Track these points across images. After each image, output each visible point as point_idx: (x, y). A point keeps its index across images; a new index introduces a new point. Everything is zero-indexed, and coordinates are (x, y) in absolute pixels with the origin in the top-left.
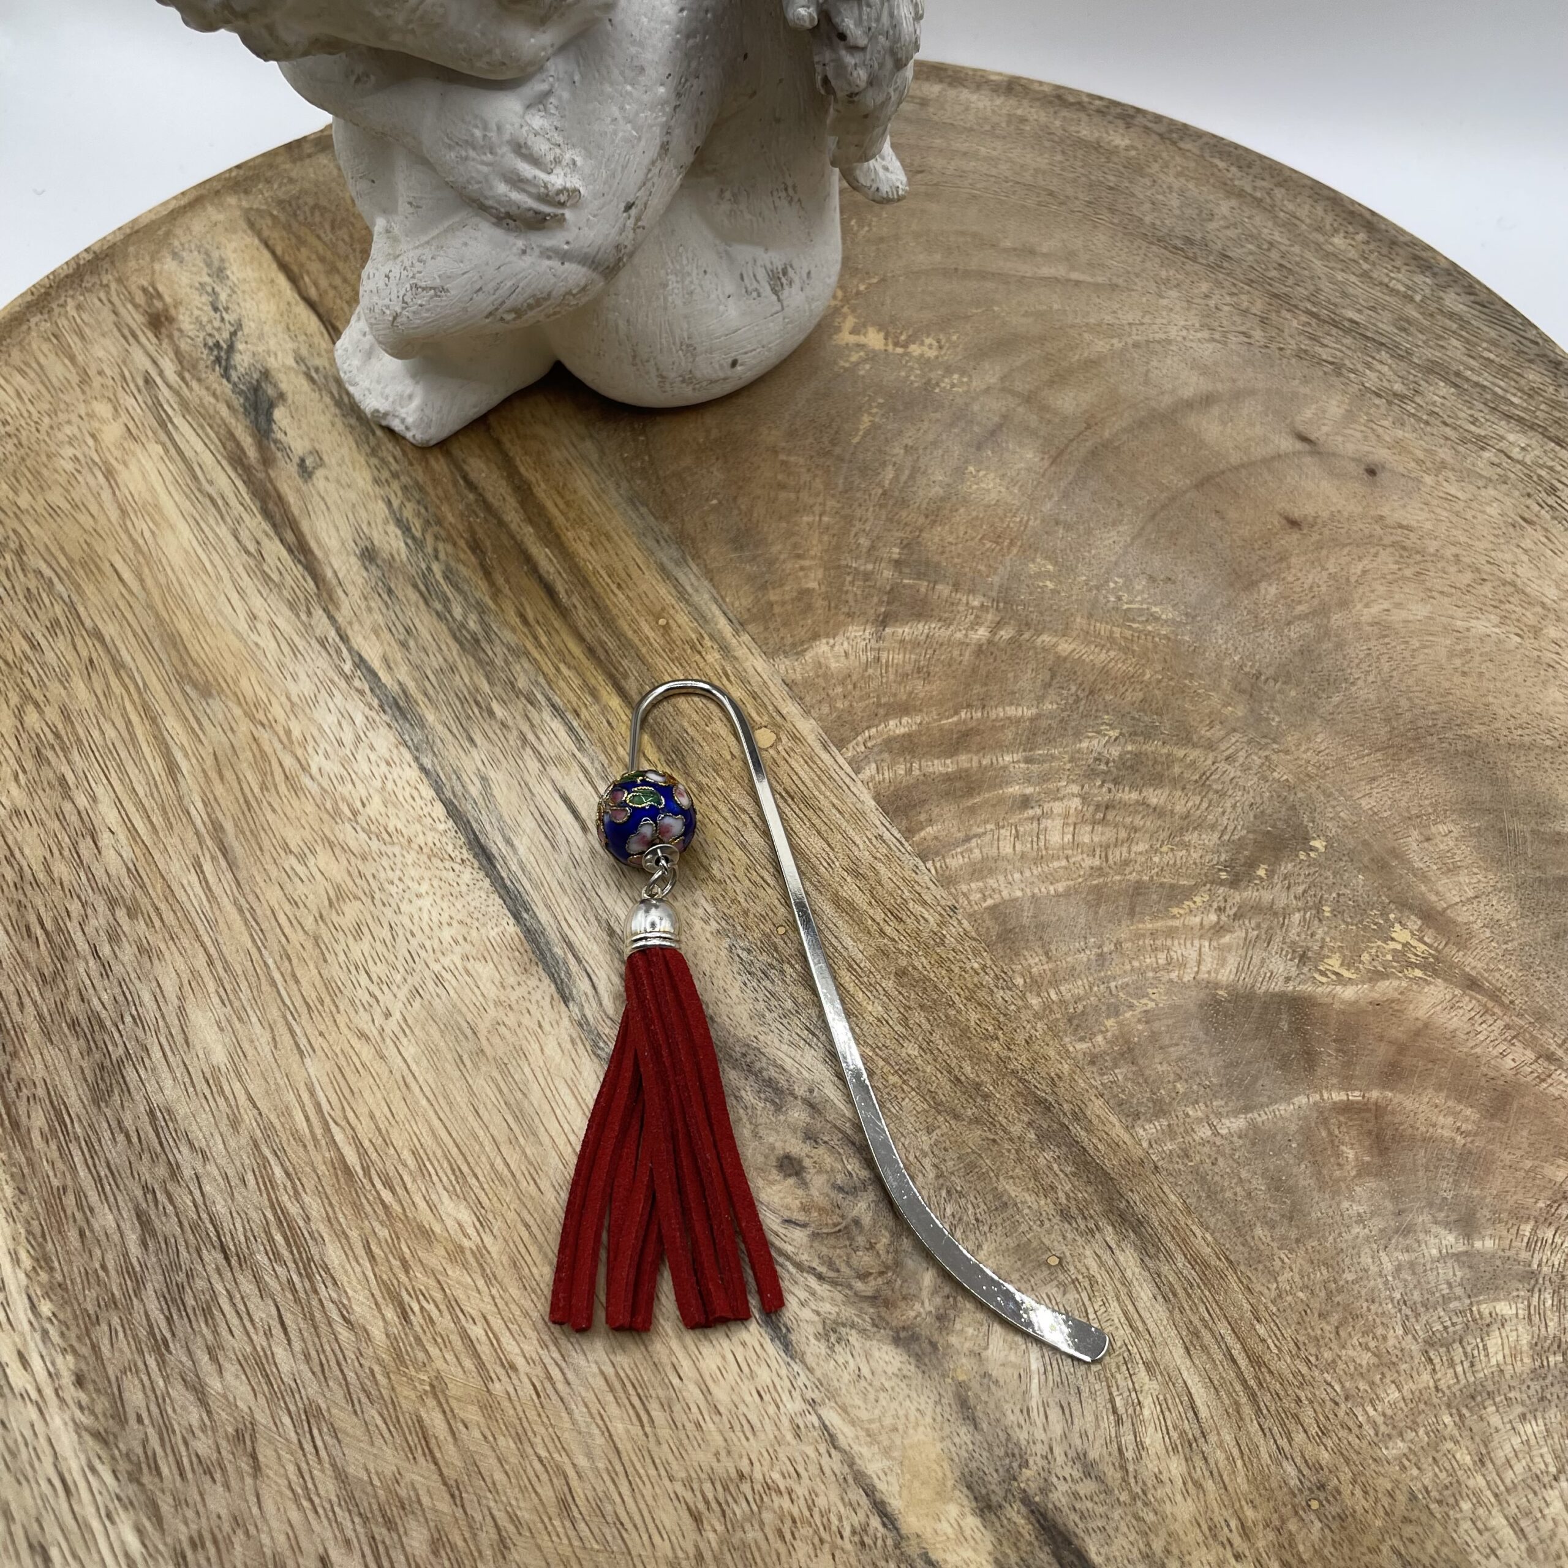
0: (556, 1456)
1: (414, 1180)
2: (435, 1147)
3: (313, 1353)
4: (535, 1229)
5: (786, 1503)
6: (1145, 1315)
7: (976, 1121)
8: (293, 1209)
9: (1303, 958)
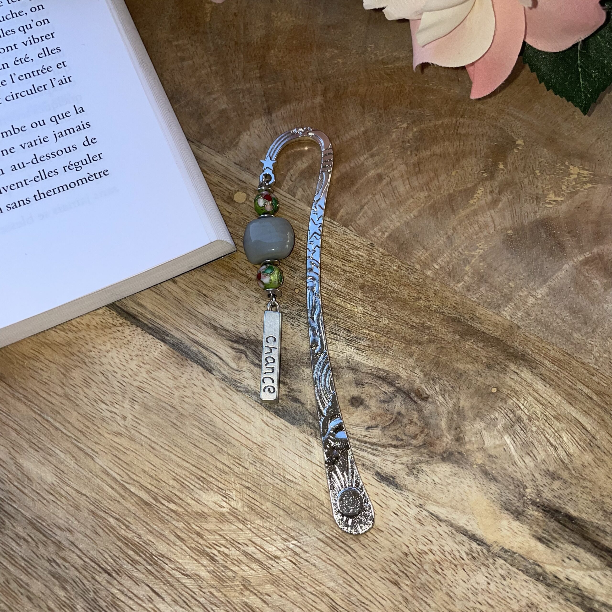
0: (318, 588)
1: (182, 493)
2: (184, 472)
3: (178, 598)
4: (253, 488)
5: (431, 556)
6: (544, 395)
7: (430, 341)
8: (129, 535)
9: (537, 199)
